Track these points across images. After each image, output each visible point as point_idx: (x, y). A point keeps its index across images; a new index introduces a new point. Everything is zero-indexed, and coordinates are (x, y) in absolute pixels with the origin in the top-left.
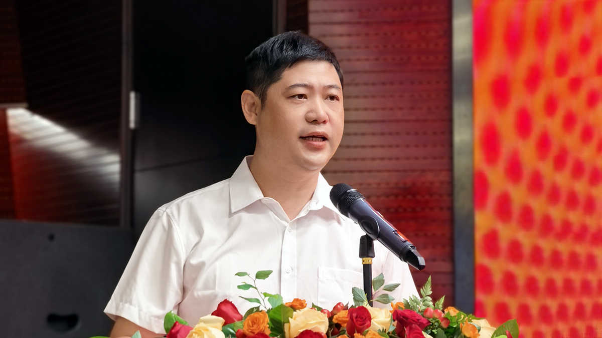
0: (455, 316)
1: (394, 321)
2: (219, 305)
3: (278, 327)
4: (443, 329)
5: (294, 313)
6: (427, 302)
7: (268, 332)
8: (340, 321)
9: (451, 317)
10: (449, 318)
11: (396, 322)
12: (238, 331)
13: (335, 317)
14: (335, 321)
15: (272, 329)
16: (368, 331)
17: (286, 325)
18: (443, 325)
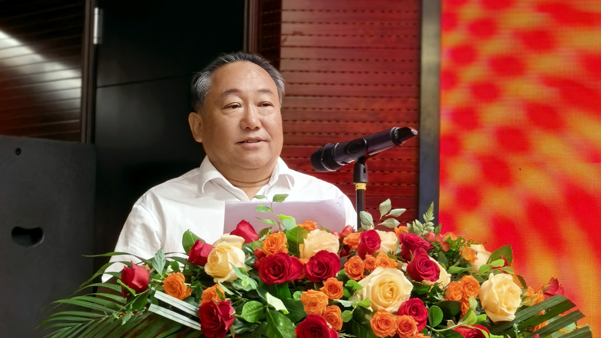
0: (456, 241)
1: (400, 244)
2: (238, 225)
3: (294, 246)
4: (444, 252)
5: (309, 234)
6: (429, 227)
7: (286, 251)
8: (350, 242)
9: (452, 241)
10: (450, 243)
11: (401, 245)
12: (257, 250)
13: (345, 239)
14: (345, 242)
15: (289, 249)
16: (378, 253)
17: (301, 246)
18: (445, 248)
